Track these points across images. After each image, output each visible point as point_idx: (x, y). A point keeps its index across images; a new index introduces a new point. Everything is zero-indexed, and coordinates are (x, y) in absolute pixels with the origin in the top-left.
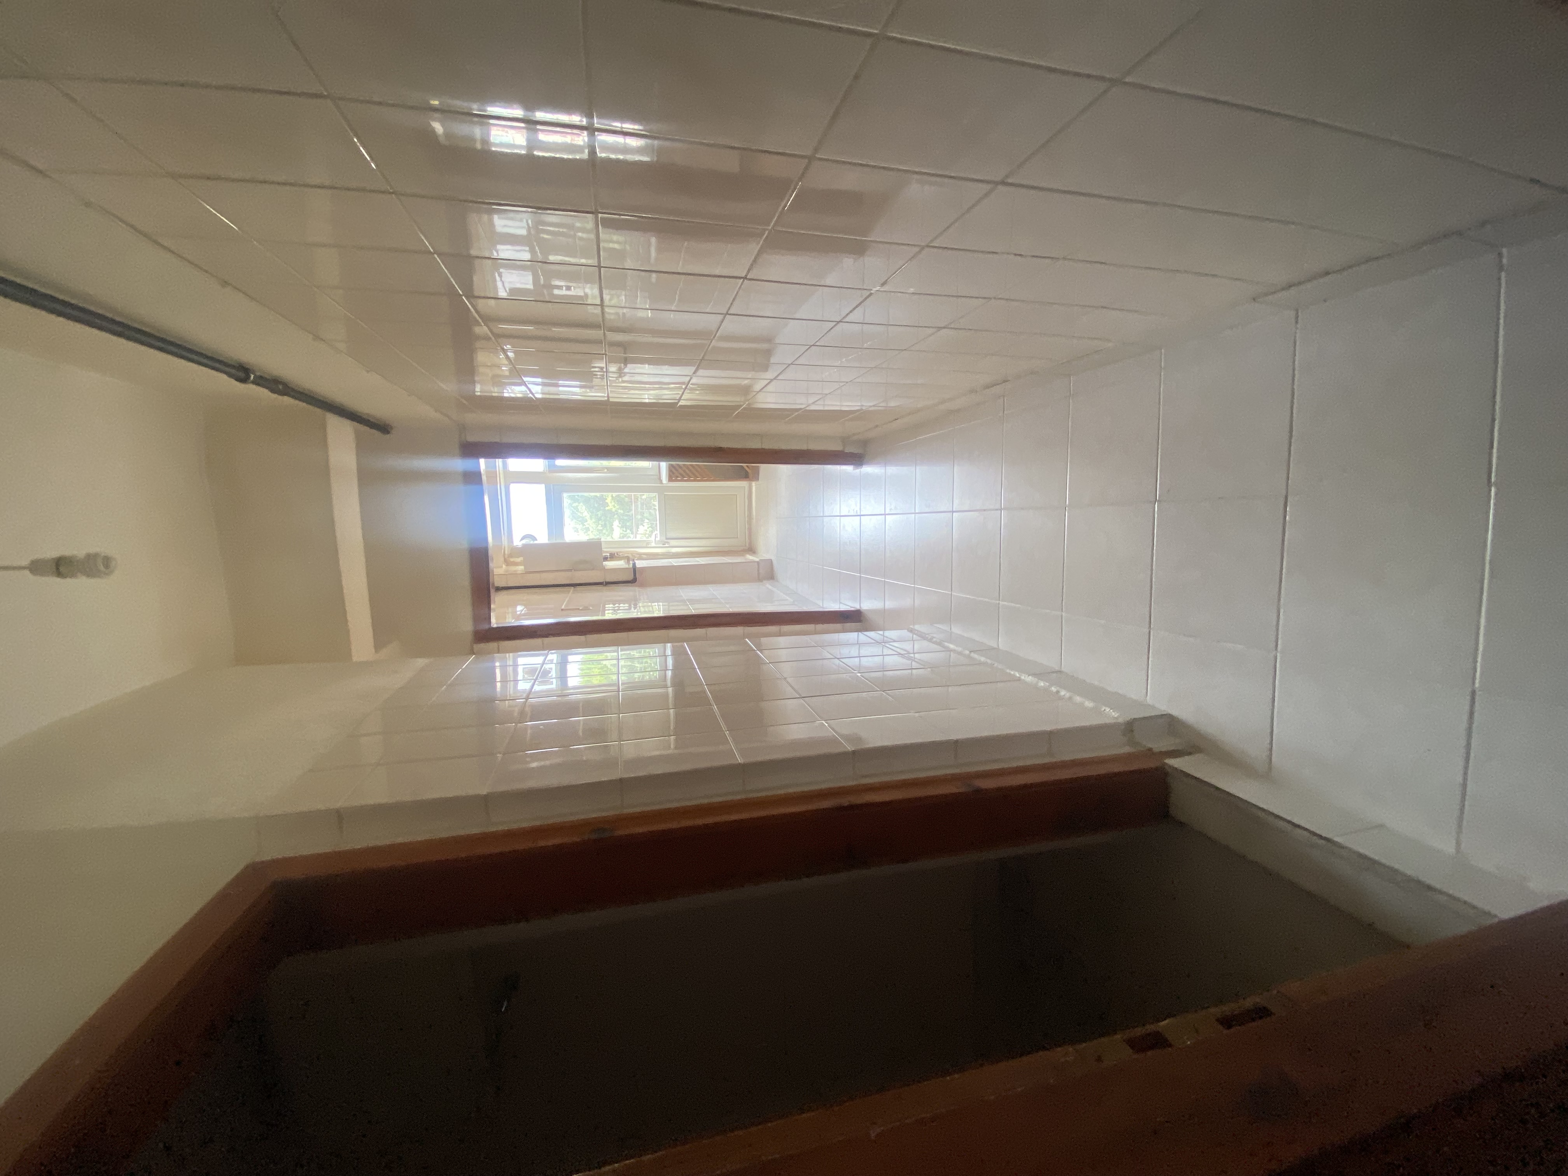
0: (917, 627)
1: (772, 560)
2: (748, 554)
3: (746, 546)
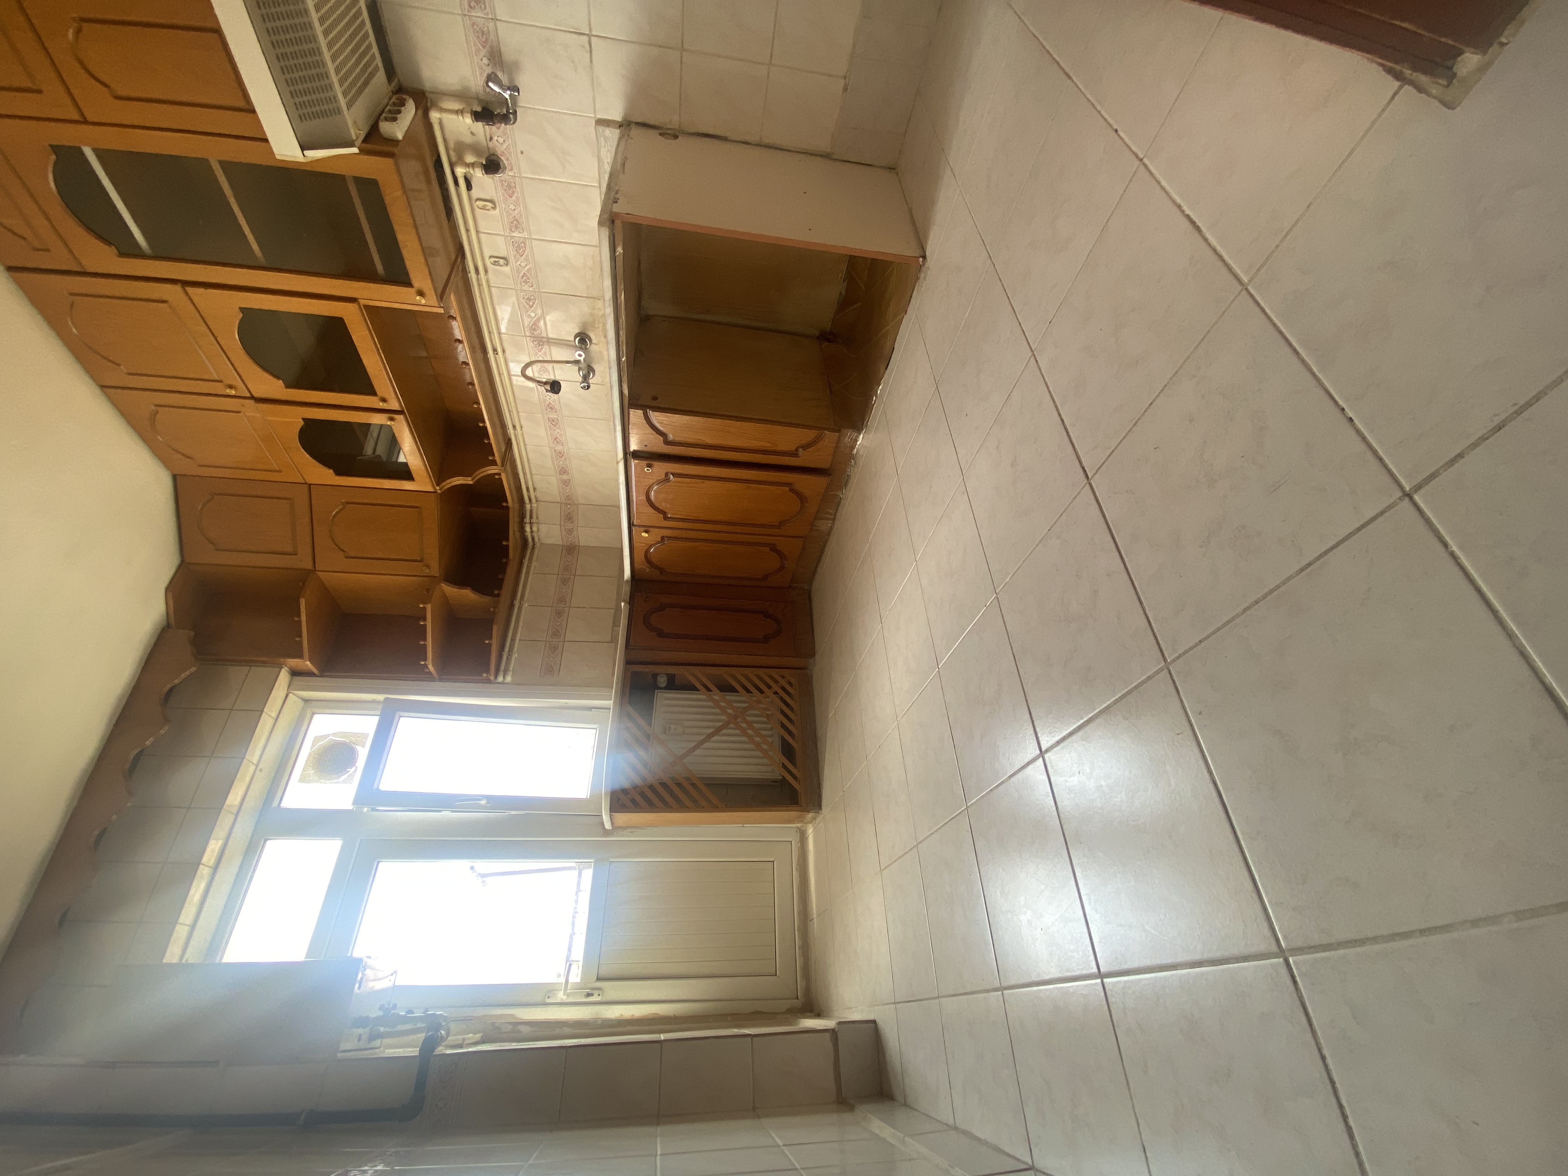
1: (878, 1021)
2: (803, 1018)
3: (799, 997)
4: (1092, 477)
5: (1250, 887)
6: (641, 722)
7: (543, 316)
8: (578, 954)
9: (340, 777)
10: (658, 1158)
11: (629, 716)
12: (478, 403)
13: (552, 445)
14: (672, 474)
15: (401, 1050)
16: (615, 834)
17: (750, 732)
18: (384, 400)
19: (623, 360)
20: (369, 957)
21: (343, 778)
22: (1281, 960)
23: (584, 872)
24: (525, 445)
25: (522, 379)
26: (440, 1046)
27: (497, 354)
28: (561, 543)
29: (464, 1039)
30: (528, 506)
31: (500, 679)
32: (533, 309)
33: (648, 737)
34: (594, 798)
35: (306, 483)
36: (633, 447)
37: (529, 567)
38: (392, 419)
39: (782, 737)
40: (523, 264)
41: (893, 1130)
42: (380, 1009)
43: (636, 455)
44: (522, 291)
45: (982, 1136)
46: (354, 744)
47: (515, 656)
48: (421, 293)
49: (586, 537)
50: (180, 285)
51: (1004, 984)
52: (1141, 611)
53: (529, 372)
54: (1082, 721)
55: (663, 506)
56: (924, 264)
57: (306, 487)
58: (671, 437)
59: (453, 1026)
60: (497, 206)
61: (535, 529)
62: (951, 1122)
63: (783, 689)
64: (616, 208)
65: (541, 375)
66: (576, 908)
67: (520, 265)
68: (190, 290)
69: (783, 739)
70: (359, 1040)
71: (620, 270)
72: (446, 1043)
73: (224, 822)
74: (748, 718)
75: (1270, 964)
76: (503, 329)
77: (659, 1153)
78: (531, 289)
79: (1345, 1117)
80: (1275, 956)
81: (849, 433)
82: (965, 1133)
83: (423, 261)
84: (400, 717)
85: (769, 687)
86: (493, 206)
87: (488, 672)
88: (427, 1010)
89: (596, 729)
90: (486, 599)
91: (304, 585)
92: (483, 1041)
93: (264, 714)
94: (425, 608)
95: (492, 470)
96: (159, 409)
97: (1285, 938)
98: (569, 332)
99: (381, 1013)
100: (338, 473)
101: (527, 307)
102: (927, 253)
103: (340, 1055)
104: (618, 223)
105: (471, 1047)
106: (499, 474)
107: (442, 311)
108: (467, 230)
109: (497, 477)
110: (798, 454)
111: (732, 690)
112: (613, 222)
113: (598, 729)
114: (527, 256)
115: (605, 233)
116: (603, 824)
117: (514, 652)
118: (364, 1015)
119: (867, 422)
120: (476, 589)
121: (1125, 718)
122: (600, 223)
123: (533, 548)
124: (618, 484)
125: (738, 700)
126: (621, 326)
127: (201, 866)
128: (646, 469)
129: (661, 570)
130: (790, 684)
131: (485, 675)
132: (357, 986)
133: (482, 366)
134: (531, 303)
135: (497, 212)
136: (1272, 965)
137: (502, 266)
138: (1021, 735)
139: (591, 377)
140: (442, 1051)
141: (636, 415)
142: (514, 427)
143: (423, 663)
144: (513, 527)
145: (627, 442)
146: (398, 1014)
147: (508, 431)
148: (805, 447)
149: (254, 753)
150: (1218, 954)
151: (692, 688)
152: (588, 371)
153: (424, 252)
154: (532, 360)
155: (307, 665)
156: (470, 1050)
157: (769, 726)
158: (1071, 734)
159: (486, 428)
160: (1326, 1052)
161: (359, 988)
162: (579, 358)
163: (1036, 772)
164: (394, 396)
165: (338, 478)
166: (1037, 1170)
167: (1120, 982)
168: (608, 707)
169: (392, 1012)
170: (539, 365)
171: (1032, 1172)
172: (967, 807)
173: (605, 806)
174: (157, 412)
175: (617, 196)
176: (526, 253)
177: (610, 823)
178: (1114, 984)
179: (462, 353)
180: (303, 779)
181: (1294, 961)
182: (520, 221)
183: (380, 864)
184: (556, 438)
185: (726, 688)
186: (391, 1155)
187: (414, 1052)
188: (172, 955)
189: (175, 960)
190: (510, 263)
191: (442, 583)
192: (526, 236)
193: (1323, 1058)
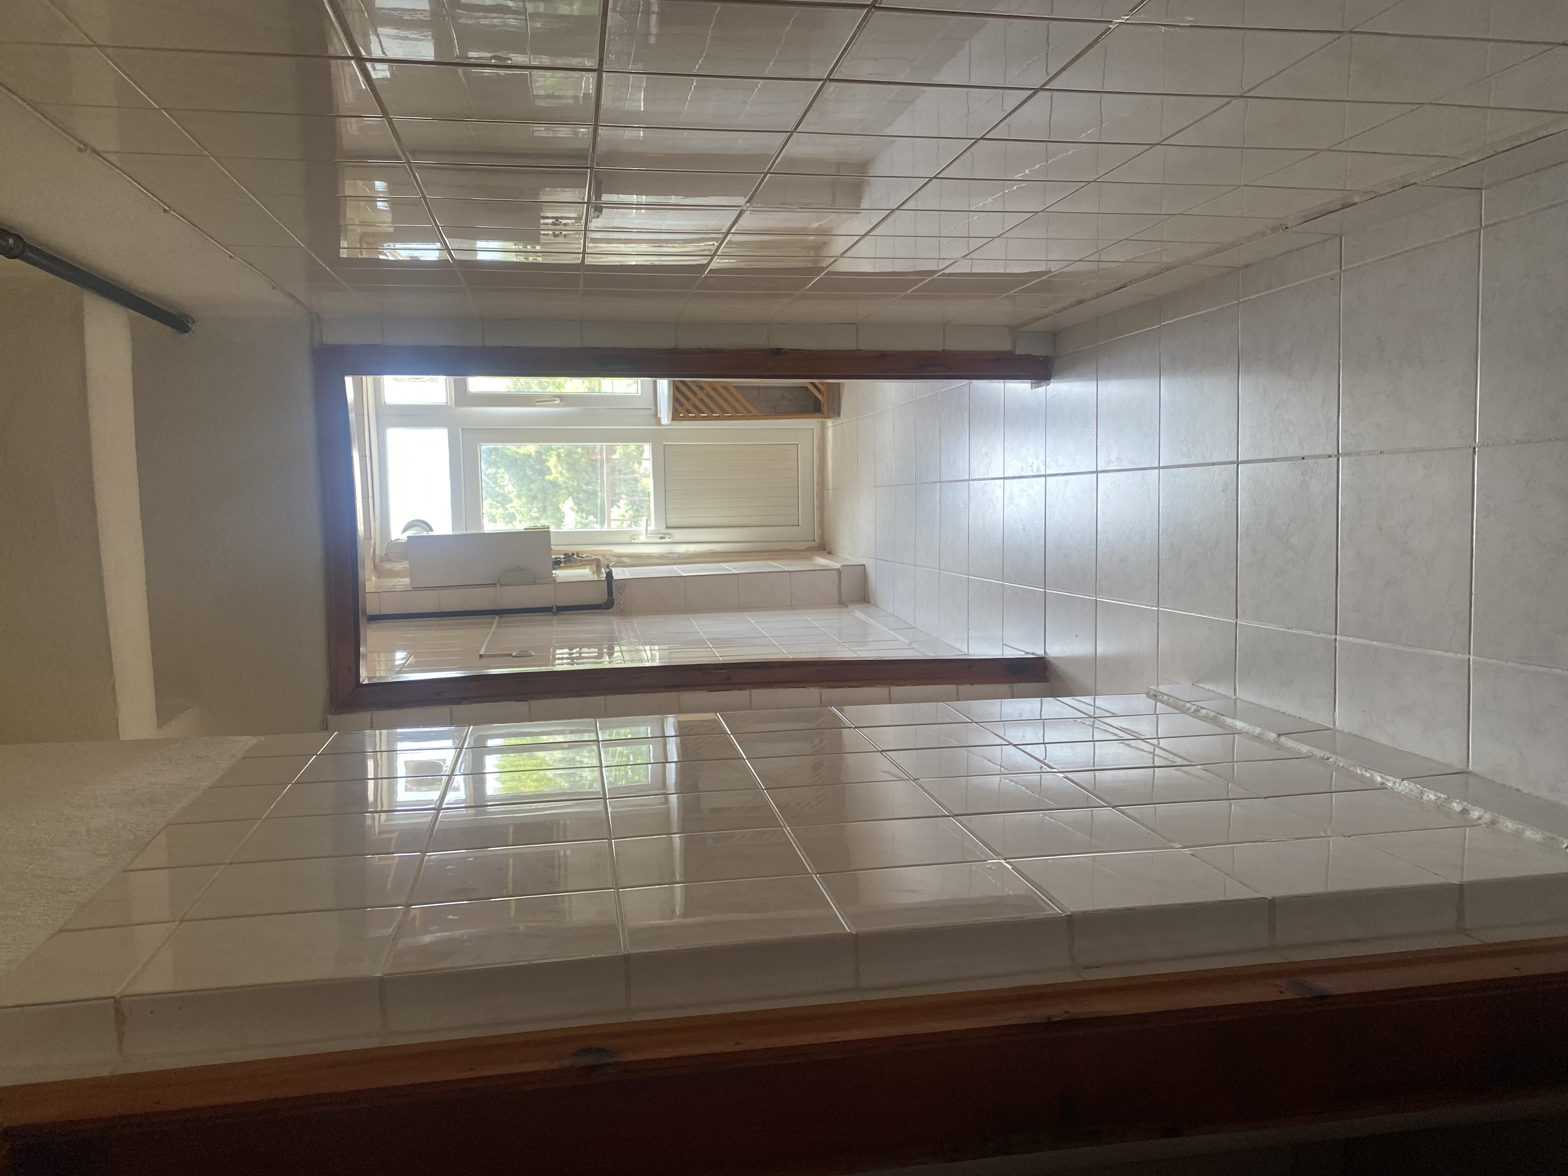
0: (1163, 688)
1: (866, 566)
2: (819, 557)
3: (816, 540)
16: (668, 425)
34: (645, 395)
41: (867, 616)
116: (657, 418)
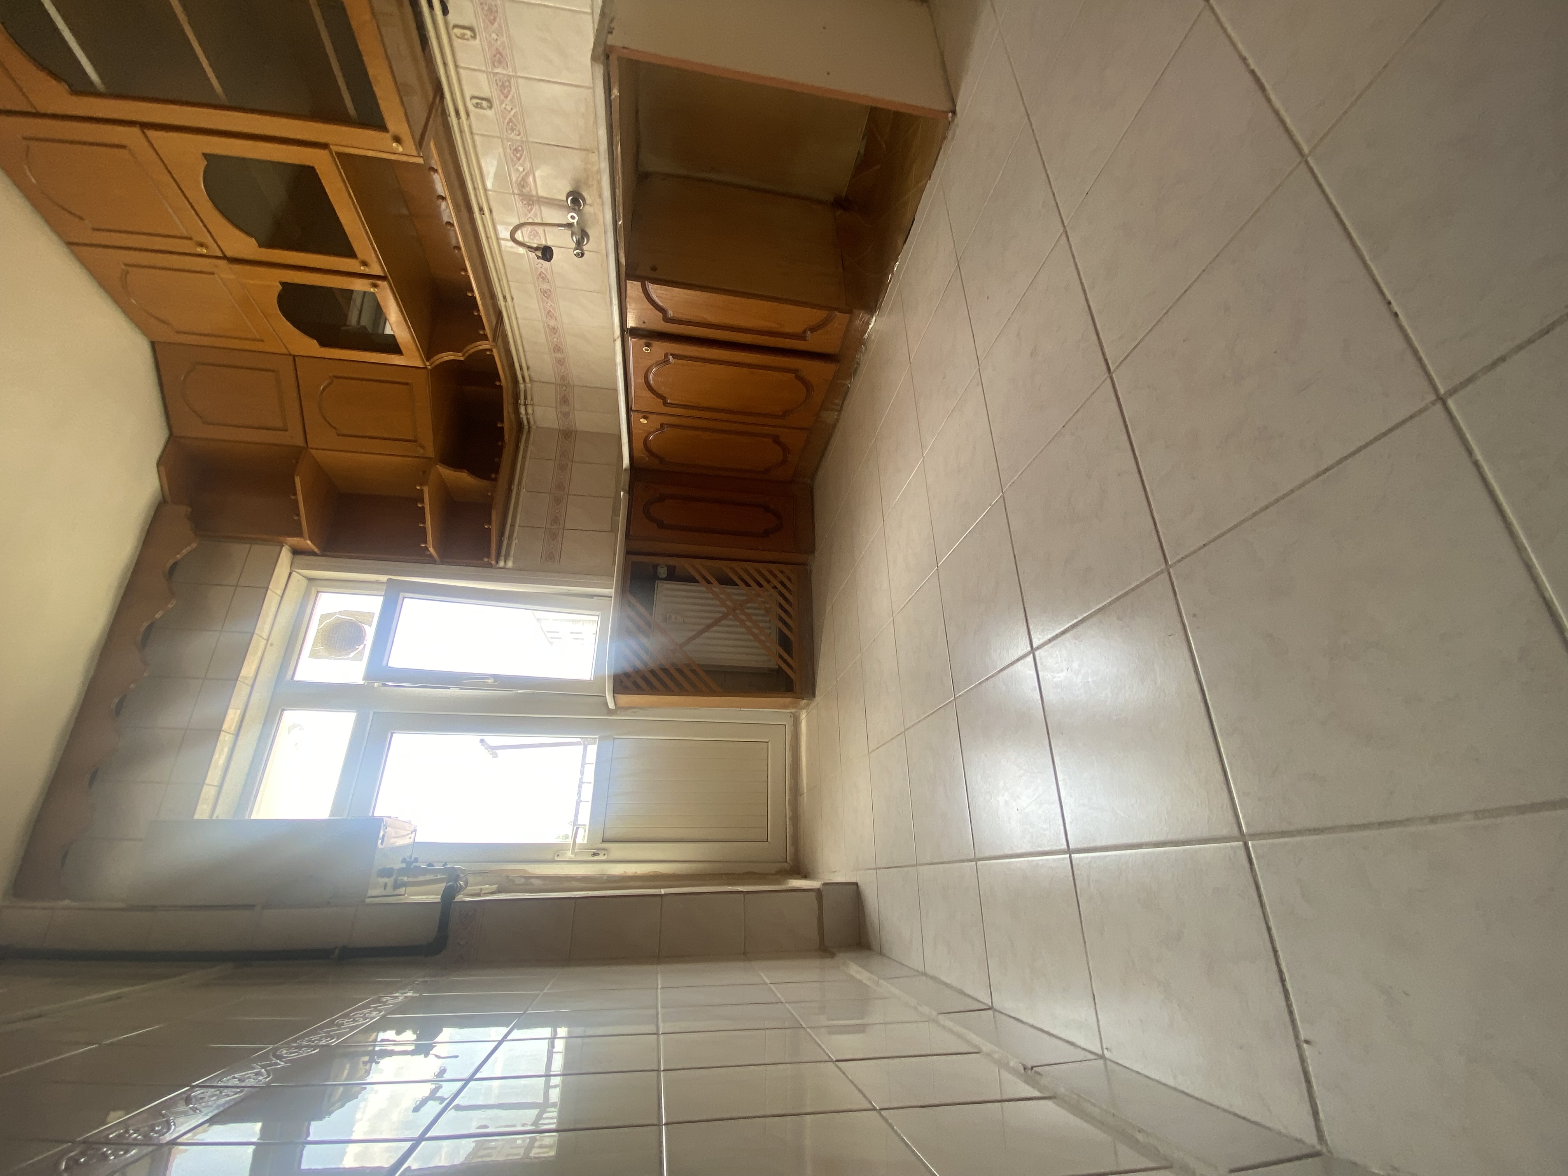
1: (859, 884)
2: (791, 879)
3: (788, 861)
4: (1115, 370)
5: (1221, 778)
6: (642, 610)
7: (532, 171)
8: (585, 818)
9: (349, 654)
10: (659, 990)
11: (630, 605)
12: (466, 270)
13: (545, 319)
14: (671, 355)
15: (424, 897)
16: (618, 713)
17: (748, 623)
18: (365, 264)
19: (620, 223)
20: (390, 817)
21: (352, 655)
22: (1241, 843)
23: (589, 747)
24: (517, 318)
25: (511, 244)
26: (459, 895)
27: (483, 214)
28: (556, 427)
29: (481, 889)
30: (522, 386)
31: (501, 564)
32: (521, 161)
33: (649, 625)
34: (598, 680)
35: (290, 355)
36: (631, 323)
37: (525, 451)
38: (375, 286)
39: (779, 629)
40: (508, 108)
41: (869, 975)
42: (402, 862)
43: (635, 332)
44: (509, 140)
45: (948, 982)
46: (361, 622)
47: (515, 542)
48: (397, 139)
49: (583, 421)
50: (138, 126)
51: (978, 856)
52: (1148, 512)
53: (519, 236)
54: (1075, 621)
55: (662, 390)
56: (953, 120)
57: (291, 358)
58: (671, 314)
59: (471, 879)
60: (478, 37)
61: (530, 411)
62: (921, 969)
63: (782, 583)
64: (611, 40)
65: (533, 239)
66: (581, 779)
67: (505, 109)
68: (151, 133)
69: (780, 631)
70: (385, 888)
71: (616, 116)
72: (465, 891)
73: (241, 693)
74: (748, 611)
75: (1231, 847)
76: (489, 185)
77: (660, 986)
78: (518, 138)
79: (1283, 981)
80: (1235, 839)
81: (862, 315)
82: (934, 978)
83: (398, 100)
84: (404, 598)
85: (769, 582)
86: (473, 35)
87: (489, 556)
88: (446, 864)
89: (598, 616)
90: (483, 484)
91: (297, 462)
92: (499, 891)
93: (269, 591)
94: (422, 491)
95: (483, 345)
96: (129, 269)
97: (1247, 824)
98: (561, 190)
99: (404, 865)
100: (323, 344)
101: (515, 159)
102: (957, 109)
103: (368, 900)
104: (613, 57)
105: (486, 896)
106: (491, 350)
107: (421, 161)
108: (445, 64)
109: (488, 353)
110: (805, 337)
111: (731, 583)
112: (608, 57)
113: (600, 616)
114: (513, 97)
115: (600, 70)
116: (606, 704)
117: (514, 538)
118: (388, 867)
119: (881, 303)
120: (473, 472)
121: (1119, 619)
122: (594, 58)
123: (529, 432)
124: (615, 365)
125: (737, 593)
126: (617, 184)
127: (222, 733)
128: (644, 349)
129: (661, 460)
130: (789, 579)
131: (486, 560)
132: (380, 841)
133: (468, 228)
134: (518, 155)
135: (477, 41)
136: (1232, 847)
137: (485, 109)
138: (1014, 632)
139: (585, 243)
140: (461, 898)
141: (633, 288)
142: (505, 298)
143: (423, 546)
144: (507, 409)
145: (624, 317)
146: (420, 866)
147: (499, 302)
148: (813, 329)
149: (263, 627)
150: (1182, 837)
151: (691, 580)
152: (581, 236)
153: (398, 91)
154: (521, 222)
155: (308, 544)
156: (487, 898)
157: (768, 619)
158: (1063, 633)
159: (475, 298)
160: (1272, 924)
161: (382, 843)
162: (571, 221)
163: (1025, 669)
164: (375, 259)
165: (323, 349)
166: (996, 1010)
167: (1087, 857)
168: (610, 595)
169: (415, 864)
170: (529, 228)
171: (990, 1012)
172: (955, 699)
173: (609, 688)
174: (128, 272)
175: (612, 26)
176: (511, 93)
177: (613, 704)
178: (1081, 859)
179: (447, 211)
180: (313, 655)
181: (1253, 846)
182: (503, 53)
183: (394, 735)
184: (550, 311)
185: (726, 581)
186: (419, 984)
187: (437, 898)
188: (202, 812)
189: (205, 817)
190: (495, 105)
191: (437, 464)
192: (511, 73)
193: (1269, 929)
